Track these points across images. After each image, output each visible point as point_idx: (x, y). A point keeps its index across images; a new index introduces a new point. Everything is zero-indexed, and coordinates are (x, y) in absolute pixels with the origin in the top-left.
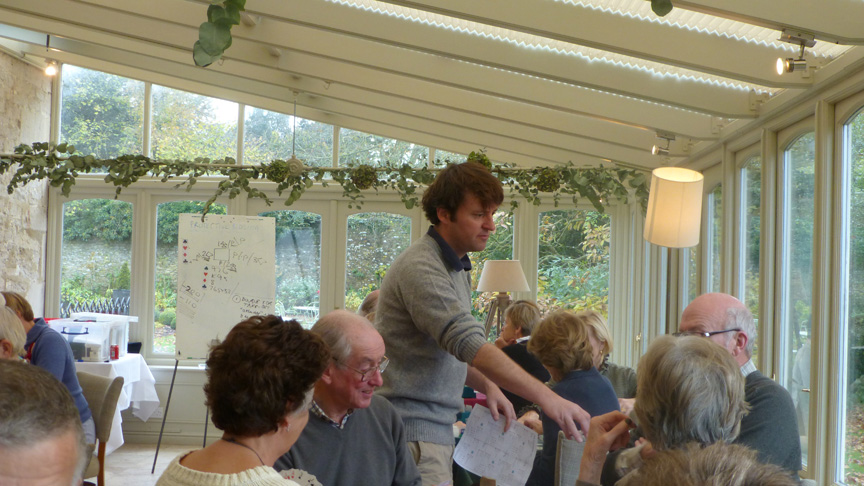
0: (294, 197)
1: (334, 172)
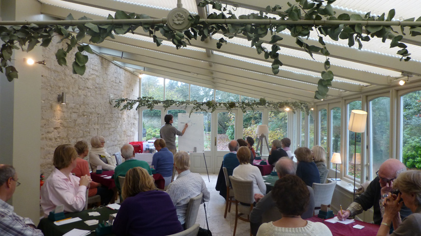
0: (213, 110)
1: (224, 104)
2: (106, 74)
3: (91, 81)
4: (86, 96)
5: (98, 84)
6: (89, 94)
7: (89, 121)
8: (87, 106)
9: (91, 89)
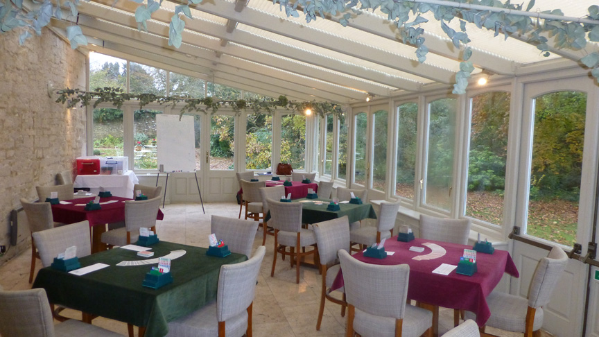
1: (230, 102)
2: (42, 47)
3: (21, 57)
4: (15, 82)
5: (31, 63)
6: (20, 79)
7: (22, 122)
8: (18, 98)
9: (22, 70)
